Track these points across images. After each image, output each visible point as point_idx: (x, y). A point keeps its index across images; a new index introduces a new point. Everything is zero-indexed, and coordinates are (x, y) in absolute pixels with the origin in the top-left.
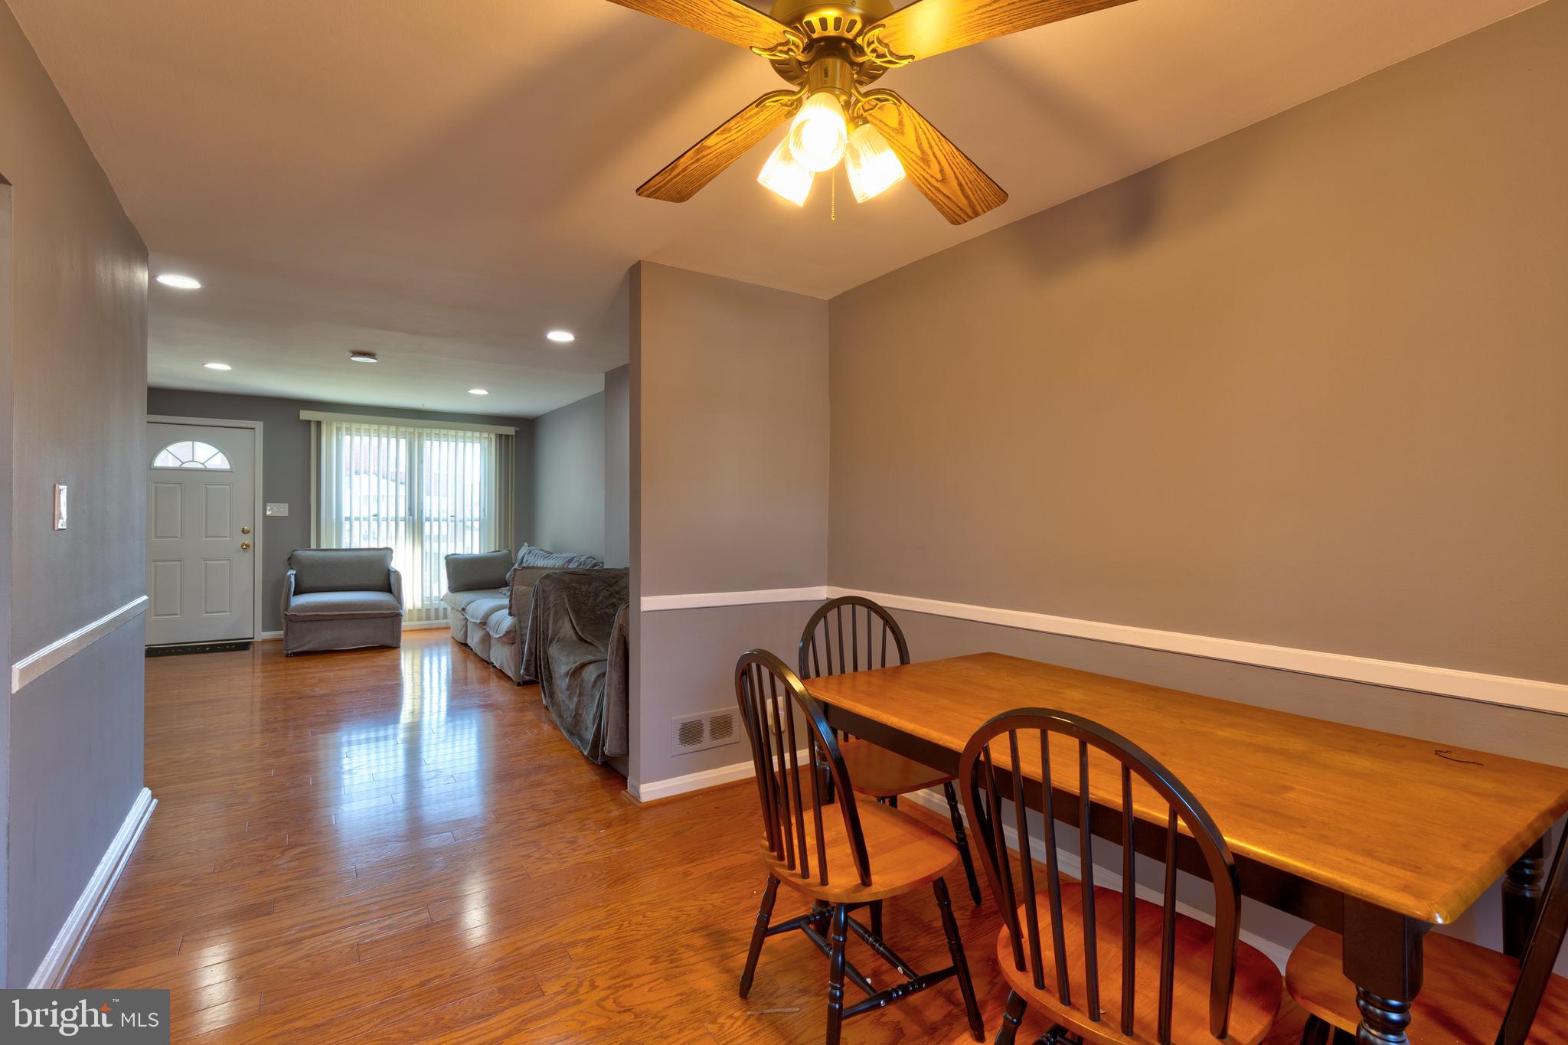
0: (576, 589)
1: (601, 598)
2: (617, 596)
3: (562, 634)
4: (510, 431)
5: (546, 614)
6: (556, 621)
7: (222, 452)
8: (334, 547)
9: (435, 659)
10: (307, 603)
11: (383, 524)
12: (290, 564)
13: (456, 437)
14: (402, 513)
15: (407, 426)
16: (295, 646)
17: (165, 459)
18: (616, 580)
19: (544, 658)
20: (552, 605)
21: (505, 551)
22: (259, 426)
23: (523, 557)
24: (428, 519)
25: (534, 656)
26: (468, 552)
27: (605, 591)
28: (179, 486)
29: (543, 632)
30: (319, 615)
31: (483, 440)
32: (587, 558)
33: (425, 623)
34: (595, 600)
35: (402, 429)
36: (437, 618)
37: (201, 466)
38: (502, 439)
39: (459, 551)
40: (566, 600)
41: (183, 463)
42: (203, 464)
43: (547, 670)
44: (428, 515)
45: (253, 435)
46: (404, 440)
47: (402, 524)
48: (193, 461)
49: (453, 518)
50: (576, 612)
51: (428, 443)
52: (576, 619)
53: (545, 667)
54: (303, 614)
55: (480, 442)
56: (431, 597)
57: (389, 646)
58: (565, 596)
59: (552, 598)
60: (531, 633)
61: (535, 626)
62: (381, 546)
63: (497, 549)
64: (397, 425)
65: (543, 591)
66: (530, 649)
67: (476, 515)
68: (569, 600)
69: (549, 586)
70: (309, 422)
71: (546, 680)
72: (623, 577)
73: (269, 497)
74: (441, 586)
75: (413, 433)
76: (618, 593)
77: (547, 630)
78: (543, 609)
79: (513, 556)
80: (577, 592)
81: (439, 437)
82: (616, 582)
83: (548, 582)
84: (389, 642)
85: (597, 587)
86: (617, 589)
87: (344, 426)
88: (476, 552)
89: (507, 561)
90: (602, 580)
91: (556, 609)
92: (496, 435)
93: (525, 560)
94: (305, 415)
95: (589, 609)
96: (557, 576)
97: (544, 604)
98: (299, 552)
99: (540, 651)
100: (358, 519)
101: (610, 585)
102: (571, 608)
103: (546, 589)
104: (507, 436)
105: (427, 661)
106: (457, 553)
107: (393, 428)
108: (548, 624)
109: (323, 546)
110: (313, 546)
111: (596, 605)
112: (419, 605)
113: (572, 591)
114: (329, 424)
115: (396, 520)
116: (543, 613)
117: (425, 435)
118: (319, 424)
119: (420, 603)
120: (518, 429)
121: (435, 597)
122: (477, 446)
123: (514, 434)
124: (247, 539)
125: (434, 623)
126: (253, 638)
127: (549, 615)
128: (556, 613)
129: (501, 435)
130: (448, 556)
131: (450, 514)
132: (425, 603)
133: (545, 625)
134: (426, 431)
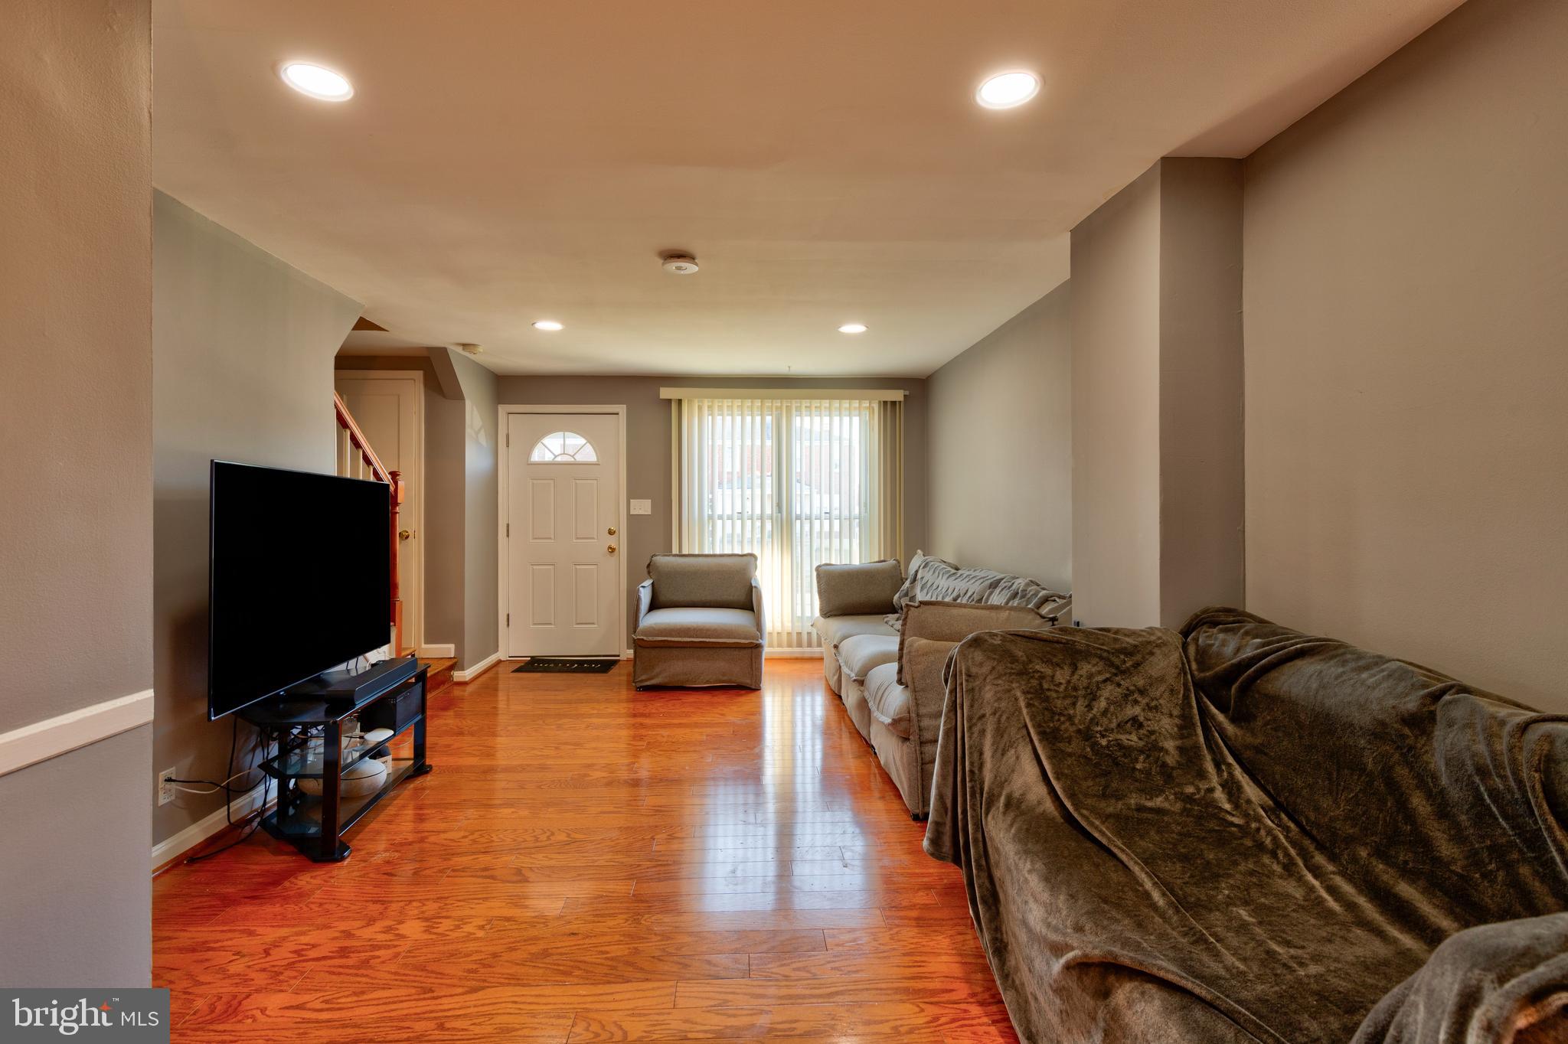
0: (1042, 677)
1: (1103, 704)
2: (1144, 701)
3: (1016, 785)
4: (897, 395)
5: (976, 729)
6: (1001, 752)
7: (590, 443)
8: (697, 553)
9: (808, 699)
10: (655, 624)
11: (749, 523)
12: (649, 573)
13: (830, 408)
14: (768, 511)
15: (773, 398)
16: (643, 677)
17: (541, 454)
18: (1138, 657)
19: (976, 840)
20: (988, 711)
21: (892, 562)
22: (622, 409)
23: (917, 572)
24: (799, 517)
25: (949, 814)
26: (845, 561)
27: (1110, 687)
28: (552, 482)
29: (972, 772)
30: (667, 641)
31: (863, 413)
32: (1028, 585)
33: (796, 651)
34: (1089, 707)
35: (768, 403)
36: (810, 645)
37: (570, 459)
38: (889, 407)
39: (835, 560)
40: (1022, 704)
41: (556, 456)
42: (573, 456)
43: (984, 875)
44: (798, 512)
45: (615, 422)
46: (770, 417)
47: (768, 526)
48: (564, 454)
49: (828, 515)
50: (1051, 737)
51: (798, 418)
52: (1050, 758)
53: (979, 866)
54: (650, 639)
55: (859, 415)
56: (802, 617)
57: (747, 687)
58: (1019, 694)
59: (988, 694)
60: (944, 764)
61: (952, 748)
62: (745, 552)
63: (882, 559)
64: (763, 398)
65: (969, 675)
66: (941, 797)
67: (856, 511)
68: (1029, 705)
69: (981, 665)
70: (669, 401)
71: (984, 902)
72: (1152, 654)
73: (633, 493)
74: (812, 604)
75: (781, 407)
76: (1142, 692)
77: (981, 766)
78: (970, 719)
79: (902, 567)
80: (1046, 686)
81: (810, 411)
82: (1137, 665)
83: (978, 656)
84: (747, 681)
85: (1090, 676)
86: (1141, 683)
87: (706, 403)
88: (856, 562)
89: (895, 577)
90: (1101, 658)
91: (999, 721)
92: (880, 402)
93: (919, 576)
94: (666, 393)
95: (1079, 731)
96: (997, 642)
97: (972, 706)
98: (658, 558)
99: (965, 812)
100: (721, 517)
101: (1123, 672)
102: (1038, 726)
103: (974, 670)
104: (894, 403)
105: (799, 699)
106: (833, 562)
107: (758, 403)
108: (981, 754)
109: (685, 551)
110: (675, 551)
111: (1094, 721)
112: (788, 626)
113: (1034, 682)
114: (690, 402)
115: (762, 518)
116: (970, 728)
117: (794, 410)
118: (680, 402)
119: (790, 624)
120: (907, 393)
121: (808, 617)
122: (856, 420)
123: (902, 399)
124: (612, 541)
125: (806, 651)
126: (619, 656)
127: (983, 732)
128: (999, 732)
129: (885, 403)
130: (819, 566)
131: (824, 511)
132: (796, 624)
133: (976, 755)
134: (795, 404)
